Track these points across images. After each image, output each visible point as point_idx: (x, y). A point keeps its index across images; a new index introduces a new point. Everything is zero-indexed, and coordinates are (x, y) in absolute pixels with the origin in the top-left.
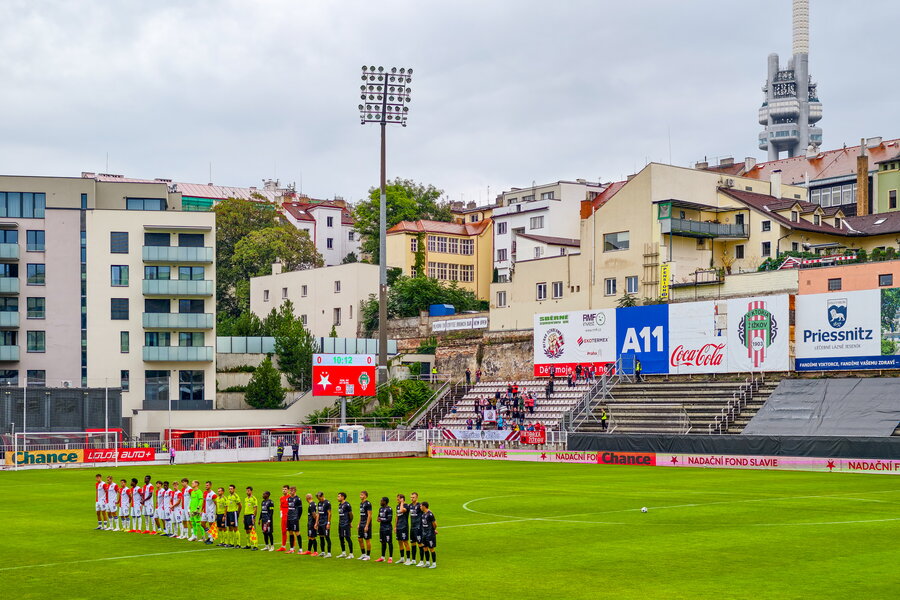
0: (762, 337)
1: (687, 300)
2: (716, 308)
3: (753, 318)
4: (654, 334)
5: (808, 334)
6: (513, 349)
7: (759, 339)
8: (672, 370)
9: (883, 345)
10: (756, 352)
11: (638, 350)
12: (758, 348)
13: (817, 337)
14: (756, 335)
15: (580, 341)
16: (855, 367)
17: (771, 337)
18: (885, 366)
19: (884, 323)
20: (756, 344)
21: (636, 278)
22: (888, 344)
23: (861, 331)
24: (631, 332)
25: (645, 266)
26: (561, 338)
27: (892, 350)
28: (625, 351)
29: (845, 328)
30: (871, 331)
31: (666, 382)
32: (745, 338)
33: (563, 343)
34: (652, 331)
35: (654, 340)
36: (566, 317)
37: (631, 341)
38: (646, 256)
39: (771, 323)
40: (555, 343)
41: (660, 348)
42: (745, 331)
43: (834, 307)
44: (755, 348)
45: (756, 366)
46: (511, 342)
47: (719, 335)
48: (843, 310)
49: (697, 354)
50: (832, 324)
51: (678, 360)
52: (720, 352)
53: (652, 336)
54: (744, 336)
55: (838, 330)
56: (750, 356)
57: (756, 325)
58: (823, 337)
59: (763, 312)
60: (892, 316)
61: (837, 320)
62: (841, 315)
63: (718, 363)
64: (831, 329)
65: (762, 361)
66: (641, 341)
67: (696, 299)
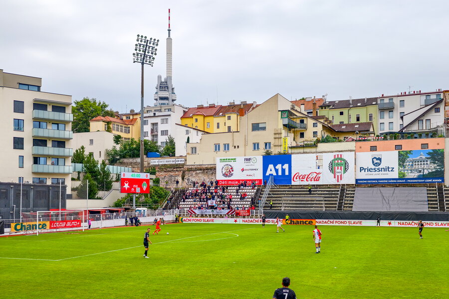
0: (341, 169)
1: (300, 153)
2: (317, 157)
3: (336, 162)
4: (284, 167)
5: (362, 169)
6: (202, 173)
7: (339, 170)
8: (293, 183)
9: (399, 174)
10: (338, 176)
11: (275, 174)
12: (339, 174)
13: (366, 170)
14: (338, 169)
15: (243, 170)
16: (386, 183)
17: (346, 170)
18: (400, 183)
19: (400, 165)
20: (338, 172)
21: (270, 143)
22: (402, 173)
23: (388, 168)
24: (271, 166)
25: (275, 138)
26: (232, 168)
27: (404, 176)
28: (267, 174)
29: (380, 167)
30: (393, 168)
31: (291, 188)
32: (332, 170)
33: (233, 171)
34: (282, 166)
35: (283, 171)
36: (235, 159)
37: (271, 170)
38: (275, 134)
39: (346, 164)
40: (228, 170)
41: (287, 173)
42: (332, 167)
43: (375, 158)
44: (337, 174)
45: (338, 182)
46: (201, 170)
47: (319, 168)
48: (380, 159)
49: (306, 176)
50: (374, 165)
51: (296, 179)
52: (319, 175)
53: (282, 168)
54: (332, 169)
55: (377, 167)
56: (335, 177)
57: (338, 164)
58: (369, 170)
59: (341, 159)
60: (404, 162)
61: (377, 163)
62: (379, 161)
63: (318, 180)
64: (373, 167)
65: (341, 179)
66: (277, 171)
67: (304, 153)
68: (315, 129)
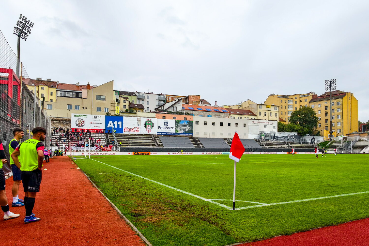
0: (150, 127)
1: (127, 116)
2: (138, 119)
3: (148, 122)
4: (119, 123)
5: (159, 127)
6: (59, 123)
7: (149, 127)
8: (124, 133)
9: (176, 131)
10: (149, 130)
11: (113, 127)
12: (149, 129)
13: (161, 128)
14: (149, 126)
15: (91, 123)
16: (170, 135)
17: (152, 127)
18: (176, 135)
19: (176, 126)
20: (149, 128)
21: (108, 108)
22: (177, 130)
23: (171, 128)
24: (111, 122)
25: (111, 106)
26: (83, 121)
27: (178, 132)
28: (108, 127)
29: (168, 127)
30: (173, 128)
31: (123, 135)
32: (146, 127)
33: (84, 123)
34: (118, 122)
35: (118, 125)
36: (86, 116)
37: (111, 124)
38: (111, 103)
39: (152, 124)
40: (81, 123)
41: (120, 127)
42: (145, 125)
43: (165, 122)
44: (148, 129)
45: (148, 133)
47: (139, 125)
48: (167, 123)
49: (132, 129)
50: (165, 125)
51: (126, 130)
52: (139, 129)
54: (145, 126)
55: (166, 127)
56: (147, 131)
57: (149, 124)
58: (163, 128)
59: (150, 121)
60: (178, 125)
61: (166, 125)
62: (167, 124)
63: (138, 132)
64: (165, 127)
65: (150, 132)
66: (114, 125)
67: (129, 116)
68: (125, 104)
